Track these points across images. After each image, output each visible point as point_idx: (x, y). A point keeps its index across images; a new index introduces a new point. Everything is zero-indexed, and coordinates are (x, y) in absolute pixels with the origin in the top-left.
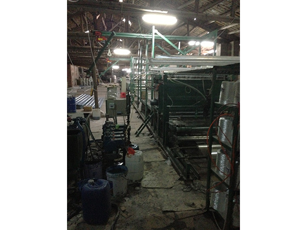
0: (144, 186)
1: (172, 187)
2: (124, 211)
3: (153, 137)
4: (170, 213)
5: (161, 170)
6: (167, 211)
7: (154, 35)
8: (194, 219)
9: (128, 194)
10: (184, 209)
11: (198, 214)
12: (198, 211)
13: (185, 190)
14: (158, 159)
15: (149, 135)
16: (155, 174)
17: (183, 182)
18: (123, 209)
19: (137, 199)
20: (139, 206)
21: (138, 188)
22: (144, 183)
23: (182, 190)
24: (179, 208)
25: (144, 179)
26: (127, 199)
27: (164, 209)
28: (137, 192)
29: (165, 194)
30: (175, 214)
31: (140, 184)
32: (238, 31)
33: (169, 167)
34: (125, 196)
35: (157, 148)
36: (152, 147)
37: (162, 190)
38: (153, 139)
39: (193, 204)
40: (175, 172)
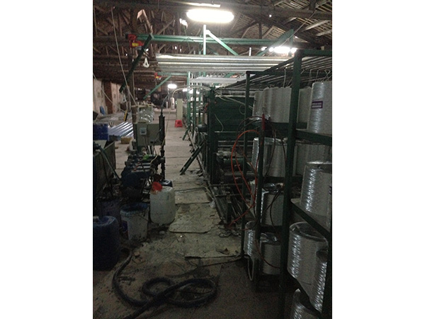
0: (172, 230)
1: (206, 232)
2: (136, 257)
3: (202, 175)
4: (194, 260)
5: (201, 213)
6: (191, 257)
7: (205, 38)
8: (222, 267)
9: (148, 238)
10: (213, 256)
11: (229, 262)
12: (230, 258)
13: (222, 235)
14: (199, 201)
15: (198, 173)
16: (190, 218)
17: (222, 227)
18: (136, 254)
19: (157, 244)
20: (159, 251)
21: (163, 232)
22: (173, 227)
23: (219, 235)
24: (208, 255)
25: (174, 223)
26: (145, 244)
27: (188, 255)
28: (161, 237)
29: (195, 239)
30: (200, 261)
31: (168, 228)
32: (329, 32)
33: (212, 210)
34: (145, 241)
35: (204, 189)
36: (198, 187)
37: (194, 235)
38: (202, 177)
39: (226, 250)
40: (217, 215)
